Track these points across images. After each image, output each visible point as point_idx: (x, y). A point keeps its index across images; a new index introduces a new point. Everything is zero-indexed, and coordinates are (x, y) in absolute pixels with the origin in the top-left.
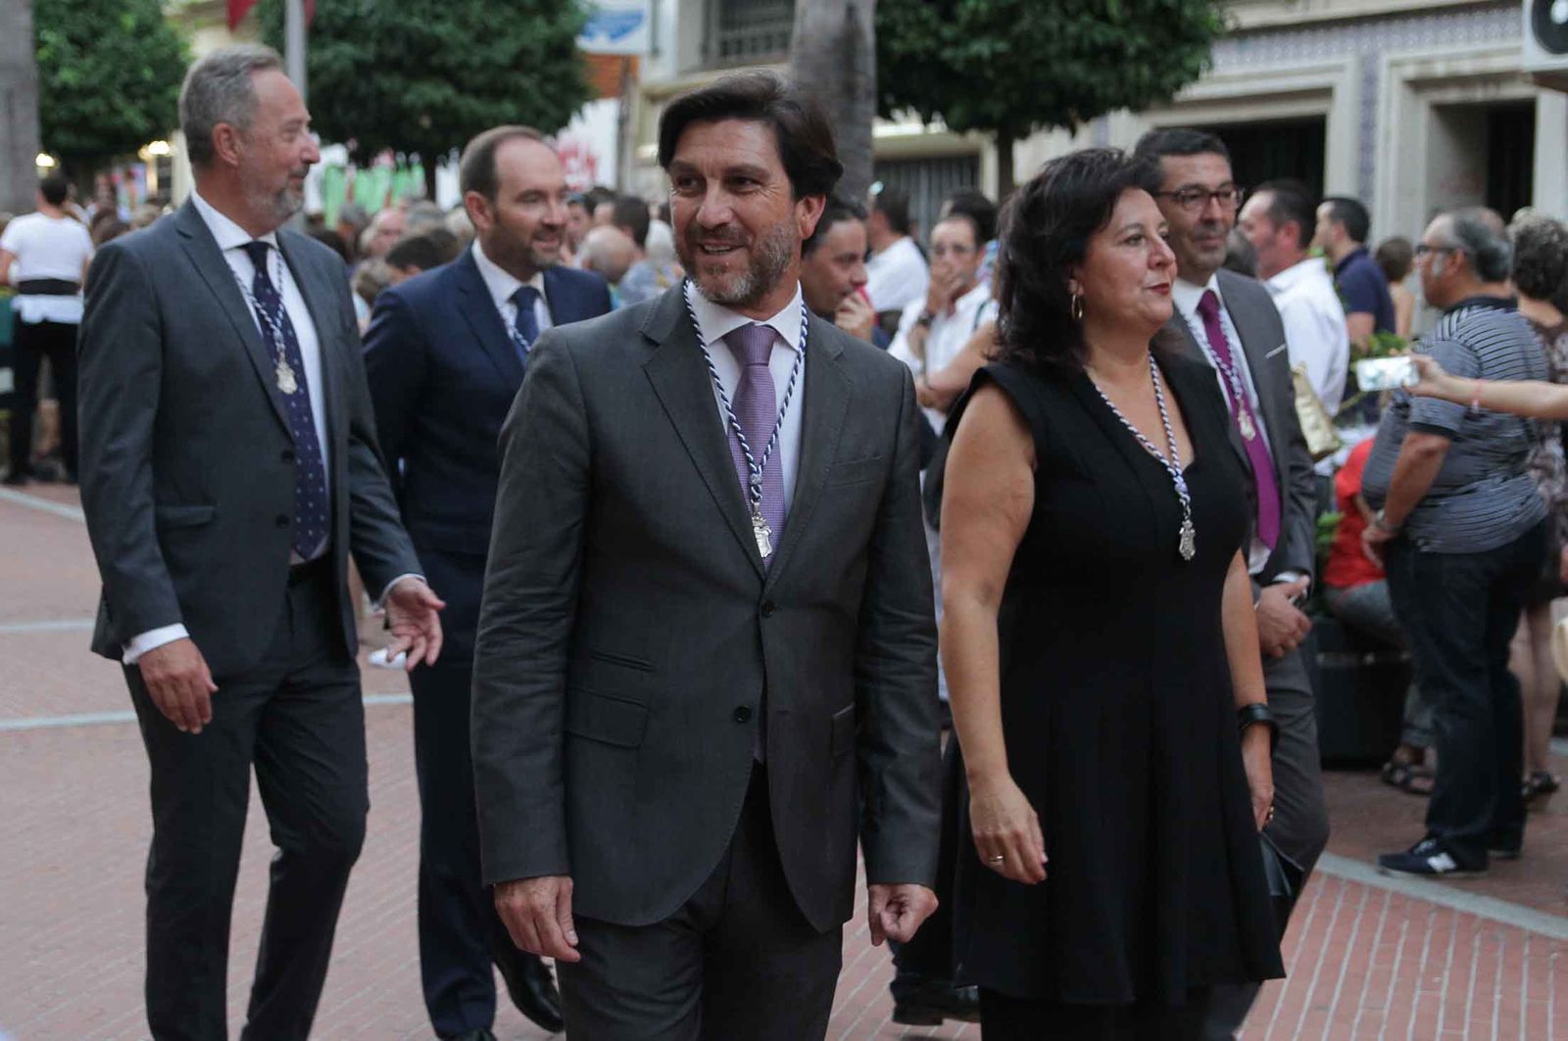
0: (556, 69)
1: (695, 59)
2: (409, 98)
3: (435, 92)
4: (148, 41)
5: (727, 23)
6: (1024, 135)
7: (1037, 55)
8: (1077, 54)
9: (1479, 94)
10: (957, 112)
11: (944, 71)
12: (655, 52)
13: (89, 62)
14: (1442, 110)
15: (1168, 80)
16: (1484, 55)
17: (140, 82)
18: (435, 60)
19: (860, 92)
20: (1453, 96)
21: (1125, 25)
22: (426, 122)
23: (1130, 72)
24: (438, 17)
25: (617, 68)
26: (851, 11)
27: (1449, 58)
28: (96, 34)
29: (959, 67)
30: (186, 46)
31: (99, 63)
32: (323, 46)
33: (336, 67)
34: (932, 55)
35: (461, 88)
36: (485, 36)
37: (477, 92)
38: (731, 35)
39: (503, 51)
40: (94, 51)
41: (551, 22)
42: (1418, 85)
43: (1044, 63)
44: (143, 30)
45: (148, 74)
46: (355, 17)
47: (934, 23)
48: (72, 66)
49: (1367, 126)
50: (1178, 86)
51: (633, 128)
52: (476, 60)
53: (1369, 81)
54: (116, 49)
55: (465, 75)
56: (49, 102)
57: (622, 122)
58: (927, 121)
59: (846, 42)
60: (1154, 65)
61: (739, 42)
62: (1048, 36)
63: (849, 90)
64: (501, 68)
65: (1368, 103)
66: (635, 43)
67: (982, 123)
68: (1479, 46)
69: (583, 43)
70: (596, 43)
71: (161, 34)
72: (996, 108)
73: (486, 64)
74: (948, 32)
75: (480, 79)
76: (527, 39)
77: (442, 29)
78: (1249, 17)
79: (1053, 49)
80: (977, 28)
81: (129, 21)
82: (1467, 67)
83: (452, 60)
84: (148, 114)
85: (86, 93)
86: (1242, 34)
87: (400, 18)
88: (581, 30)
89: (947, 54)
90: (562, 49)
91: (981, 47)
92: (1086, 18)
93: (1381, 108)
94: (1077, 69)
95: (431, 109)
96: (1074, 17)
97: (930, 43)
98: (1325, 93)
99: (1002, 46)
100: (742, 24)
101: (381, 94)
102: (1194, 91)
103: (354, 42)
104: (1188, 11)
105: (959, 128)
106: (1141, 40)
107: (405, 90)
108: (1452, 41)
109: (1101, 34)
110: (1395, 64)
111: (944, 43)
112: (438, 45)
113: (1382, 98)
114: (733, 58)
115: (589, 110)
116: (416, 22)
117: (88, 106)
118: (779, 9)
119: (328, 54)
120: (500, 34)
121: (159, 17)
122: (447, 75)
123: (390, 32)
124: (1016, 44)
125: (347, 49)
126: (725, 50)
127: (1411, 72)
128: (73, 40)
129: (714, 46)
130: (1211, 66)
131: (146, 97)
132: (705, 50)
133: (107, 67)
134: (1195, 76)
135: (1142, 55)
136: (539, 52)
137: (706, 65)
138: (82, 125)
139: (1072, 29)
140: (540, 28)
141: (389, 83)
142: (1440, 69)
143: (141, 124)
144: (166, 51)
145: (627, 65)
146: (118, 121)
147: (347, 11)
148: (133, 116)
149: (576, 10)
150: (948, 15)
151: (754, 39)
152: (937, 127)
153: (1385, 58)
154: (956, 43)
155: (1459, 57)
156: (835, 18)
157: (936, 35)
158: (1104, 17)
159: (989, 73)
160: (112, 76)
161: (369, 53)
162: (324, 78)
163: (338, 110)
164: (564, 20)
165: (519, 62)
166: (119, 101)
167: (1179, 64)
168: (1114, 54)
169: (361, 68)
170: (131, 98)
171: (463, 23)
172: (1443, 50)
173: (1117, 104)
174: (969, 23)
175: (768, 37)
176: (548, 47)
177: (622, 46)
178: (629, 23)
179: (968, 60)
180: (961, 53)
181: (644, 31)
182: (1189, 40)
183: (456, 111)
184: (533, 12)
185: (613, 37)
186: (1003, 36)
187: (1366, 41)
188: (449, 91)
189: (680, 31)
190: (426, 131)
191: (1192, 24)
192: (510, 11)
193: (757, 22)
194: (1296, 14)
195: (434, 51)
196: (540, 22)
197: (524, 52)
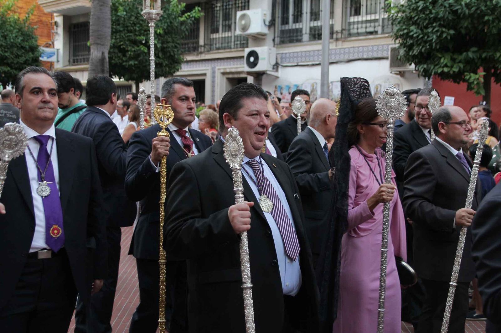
1: (67, 63)
3: (6, 69)
5: (74, 56)
6: (141, 82)
7: (144, 64)
9: (236, 76)
10: (126, 76)
11: (123, 67)
12: (58, 61)
14: (229, 79)
15: (173, 71)
16: (237, 68)
18: (5, 61)
19: (105, 72)
20: (231, 76)
21: (163, 59)
22: (3, 75)
24: (6, 52)
25: (49, 64)
26: (103, 53)
27: (229, 68)
29: (127, 67)
34: (121, 64)
35: (11, 68)
36: (17, 56)
37: (16, 69)
38: (76, 58)
39: (21, 60)
41: (33, 54)
42: (224, 74)
47: (121, 57)
49: (213, 82)
50: (174, 72)
52: (15, 62)
53: (214, 72)
55: (13, 65)
58: (120, 78)
59: (102, 60)
60: (169, 67)
61: (77, 60)
63: (103, 71)
64: (21, 63)
65: (214, 77)
66: (54, 59)
67: (132, 79)
68: (236, 66)
69: (41, 59)
70: (44, 59)
72: (135, 76)
73: (18, 63)
74: (124, 59)
75: (16, 66)
76: (27, 57)
77: (6, 54)
78: (189, 58)
80: (131, 58)
82: (233, 70)
83: (9, 62)
86: (188, 62)
88: (40, 56)
89: (124, 64)
90: (36, 60)
91: (132, 63)
93: (216, 78)
95: (5, 72)
97: (121, 61)
98: (205, 75)
99: (136, 62)
100: (78, 56)
102: (178, 73)
104: (176, 56)
105: (127, 80)
106: (166, 62)
108: (230, 65)
110: (219, 69)
111: (124, 61)
112: (6, 58)
113: (216, 76)
114: (76, 63)
118: (87, 53)
120: (21, 56)
122: (8, 65)
124: (139, 62)
126: (74, 62)
127: (222, 71)
129: (71, 60)
130: (181, 68)
132: (69, 61)
134: (178, 70)
135: (166, 65)
136: (31, 60)
137: (69, 65)
140: (31, 55)
142: (228, 71)
145: (51, 64)
149: (39, 51)
150: (124, 55)
151: (81, 59)
152: (122, 80)
153: (217, 68)
154: (126, 61)
155: (232, 68)
156: (99, 55)
157: (122, 59)
159: (134, 68)
164: (36, 53)
167: (174, 67)
171: (12, 53)
172: (229, 67)
173: (162, 76)
174: (129, 57)
175: (84, 59)
176: (33, 59)
177: (50, 60)
178: (52, 55)
179: (129, 65)
180: (127, 64)
181: (55, 57)
182: (176, 63)
183: (11, 73)
184: (29, 51)
185: (48, 58)
186: (137, 60)
187: (213, 64)
188: (9, 69)
189: (63, 56)
190: (3, 77)
191: (177, 59)
192: (23, 51)
193: (82, 55)
194: (199, 58)
195: (5, 59)
196: (31, 53)
197: (27, 60)
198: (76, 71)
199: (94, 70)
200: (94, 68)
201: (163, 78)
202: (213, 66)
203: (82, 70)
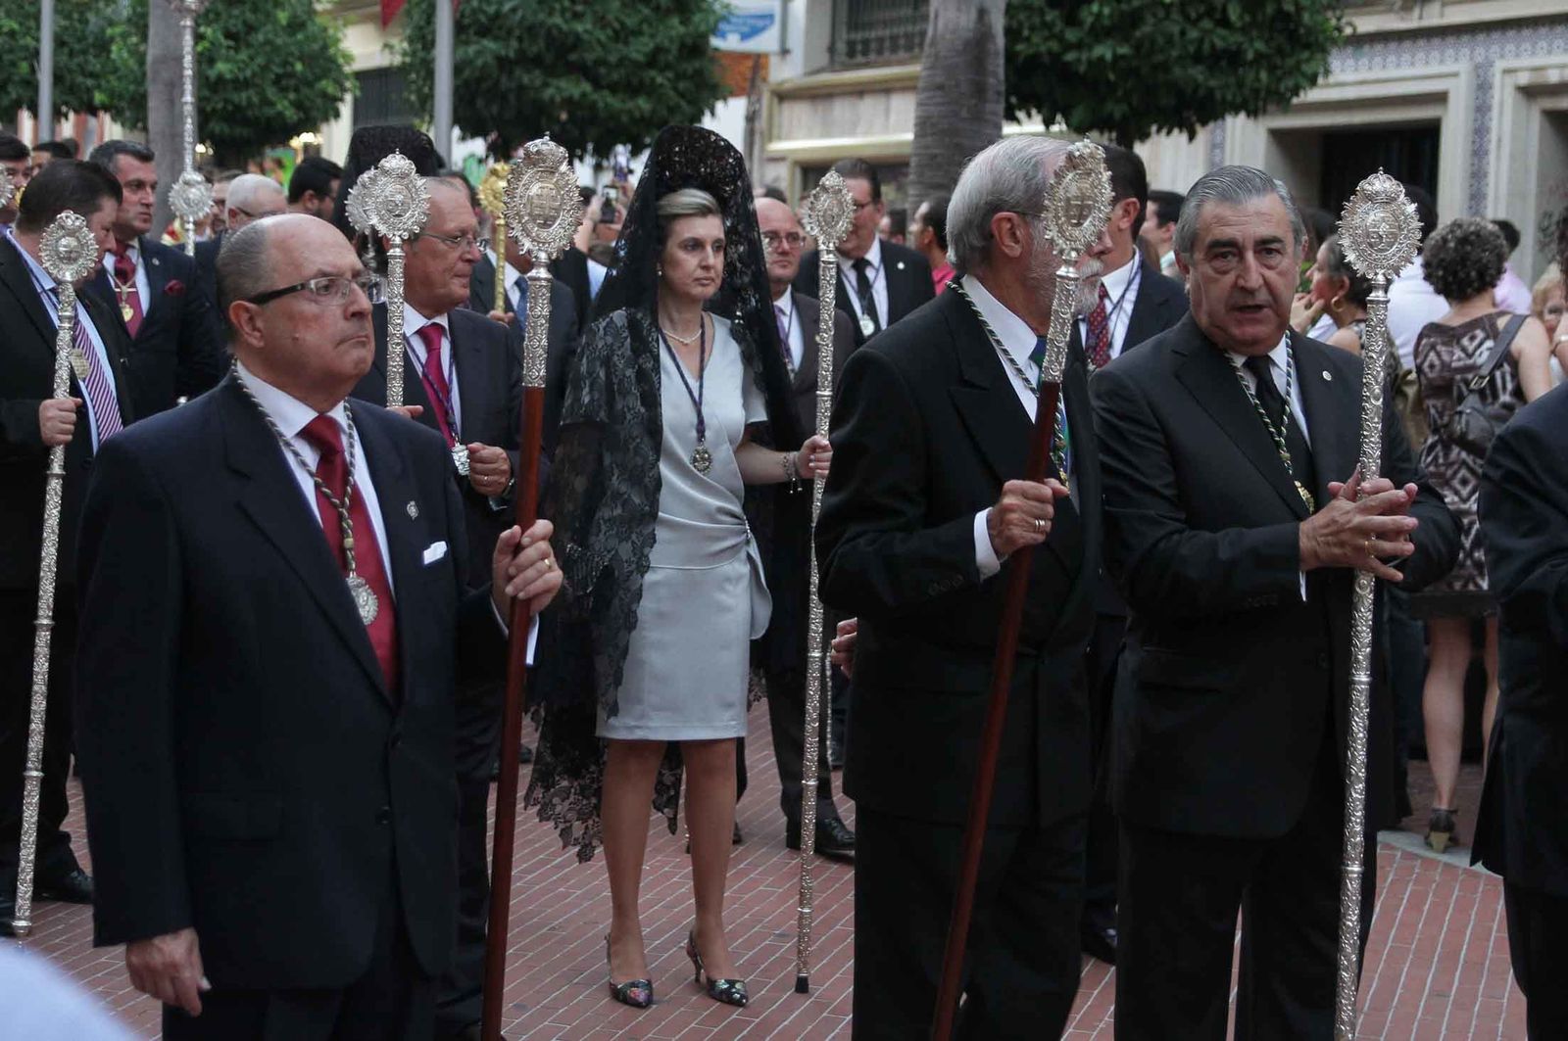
0: (689, 67)
1: (823, 59)
2: (548, 93)
3: (575, 88)
4: (300, 36)
5: (854, 25)
6: (1144, 136)
7: (1159, 58)
8: (1197, 58)
10: (1079, 113)
11: (1066, 73)
12: (785, 52)
13: (243, 56)
14: (1553, 117)
15: (1290, 83)
17: (292, 75)
18: (573, 57)
19: (990, 95)
20: (1566, 103)
21: (1244, 30)
22: (564, 116)
23: (1251, 76)
24: (577, 16)
25: (750, 63)
26: (982, 13)
27: (1562, 67)
28: (251, 29)
29: (1082, 69)
30: (338, 41)
31: (252, 58)
32: (467, 43)
33: (479, 62)
34: (1055, 57)
35: (597, 85)
36: (623, 35)
37: (613, 88)
38: (859, 36)
39: (638, 49)
40: (249, 45)
41: (685, 22)
42: (1529, 92)
43: (1165, 67)
44: (296, 26)
45: (299, 67)
46: (497, 15)
47: (1059, 26)
48: (227, 60)
49: (1479, 132)
50: (1296, 92)
51: (761, 124)
52: (613, 59)
53: (1483, 87)
54: (268, 42)
55: (603, 71)
56: (206, 93)
57: (751, 118)
58: (1048, 121)
59: (980, 40)
60: (1272, 69)
61: (866, 43)
62: (1170, 41)
63: (980, 90)
64: (637, 65)
65: (1481, 109)
66: (766, 42)
67: (1103, 124)
69: (715, 42)
70: (728, 42)
71: (311, 28)
72: (1118, 110)
73: (622, 61)
74: (1071, 35)
75: (615, 76)
76: (661, 38)
77: (579, 28)
78: (1366, 24)
79: (1175, 53)
80: (1099, 33)
81: (283, 17)
83: (590, 57)
84: (298, 105)
85: (240, 84)
86: (1360, 41)
87: (541, 16)
88: (714, 31)
89: (1070, 57)
90: (696, 48)
91: (1104, 51)
92: (1207, 24)
93: (1495, 113)
94: (1198, 73)
95: (569, 103)
96: (1195, 23)
97: (1054, 46)
98: (1441, 98)
99: (1124, 50)
100: (870, 26)
101: (521, 88)
102: (1313, 95)
103: (496, 39)
104: (1306, 17)
105: (1079, 129)
106: (1259, 45)
107: (546, 85)
109: (1221, 39)
110: (1507, 71)
111: (1068, 47)
112: (577, 42)
113: (1495, 102)
114: (860, 59)
115: (719, 106)
116: (557, 20)
117: (242, 97)
118: (906, 11)
119: (472, 50)
120: (637, 33)
121: (312, 12)
122: (585, 71)
123: (531, 30)
124: (1138, 48)
125: (489, 44)
126: (851, 53)
127: (1524, 79)
128: (228, 35)
129: (841, 47)
130: (1327, 72)
131: (296, 90)
132: (832, 49)
133: (260, 60)
134: (1313, 81)
135: (1260, 59)
136: (675, 49)
137: (832, 66)
138: (235, 115)
139: (1193, 34)
140: (676, 26)
141: (529, 78)
142: (1553, 77)
143: (291, 114)
144: (316, 47)
145: (758, 62)
146: (269, 112)
147: (491, 9)
148: (284, 107)
149: (711, 11)
150: (1072, 20)
151: (881, 40)
152: (1058, 128)
153: (1500, 65)
154: (1079, 46)
156: (967, 20)
157: (1060, 38)
158: (1224, 22)
159: (1112, 77)
160: (265, 68)
161: (511, 49)
162: (467, 73)
163: (480, 103)
164: (697, 18)
165: (653, 60)
166: (271, 92)
167: (1297, 67)
168: (1233, 58)
169: (502, 62)
170: (284, 90)
171: (601, 21)
172: (1556, 58)
173: (1236, 109)
174: (1093, 27)
175: (894, 39)
176: (683, 46)
177: (753, 45)
178: (760, 23)
179: (1090, 62)
180: (1084, 56)
181: (774, 32)
182: (1307, 46)
183: (593, 106)
184: (668, 12)
185: (745, 37)
186: (1126, 39)
187: (1482, 49)
188: (587, 87)
189: (808, 32)
190: (564, 124)
191: (1310, 31)
192: (646, 11)
193: (885, 24)
194: (1412, 22)
195: (574, 47)
196: (675, 21)
197: (659, 50)
198: (860, 91)
199: (940, 87)
200: (939, 80)
201: (1242, 116)
202: (1480, 54)
203: (885, 89)
